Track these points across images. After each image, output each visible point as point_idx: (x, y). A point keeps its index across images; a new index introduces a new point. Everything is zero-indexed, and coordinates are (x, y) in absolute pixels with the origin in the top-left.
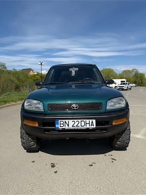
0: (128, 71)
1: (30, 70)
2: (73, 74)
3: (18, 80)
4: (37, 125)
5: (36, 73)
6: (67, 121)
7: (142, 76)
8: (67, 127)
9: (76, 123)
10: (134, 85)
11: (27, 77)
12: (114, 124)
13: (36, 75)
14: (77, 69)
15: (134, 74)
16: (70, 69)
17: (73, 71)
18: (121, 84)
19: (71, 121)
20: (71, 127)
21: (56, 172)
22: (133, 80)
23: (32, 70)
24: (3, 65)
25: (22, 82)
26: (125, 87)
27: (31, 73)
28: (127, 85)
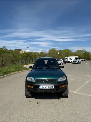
0: (80, 51)
1: (20, 50)
2: (46, 63)
3: (13, 56)
4: (32, 87)
5: (24, 52)
6: (43, 86)
7: (88, 54)
8: (43, 88)
9: (47, 87)
10: (84, 60)
11: (18, 54)
12: (61, 87)
13: (24, 53)
14: (48, 61)
15: (83, 53)
16: (45, 61)
17: (46, 62)
18: (75, 60)
19: (45, 86)
20: (45, 88)
21: (39, 105)
22: (83, 56)
23: (22, 50)
24: (5, 48)
25: (16, 57)
26: (77, 62)
27: (21, 52)
28: (78, 61)
